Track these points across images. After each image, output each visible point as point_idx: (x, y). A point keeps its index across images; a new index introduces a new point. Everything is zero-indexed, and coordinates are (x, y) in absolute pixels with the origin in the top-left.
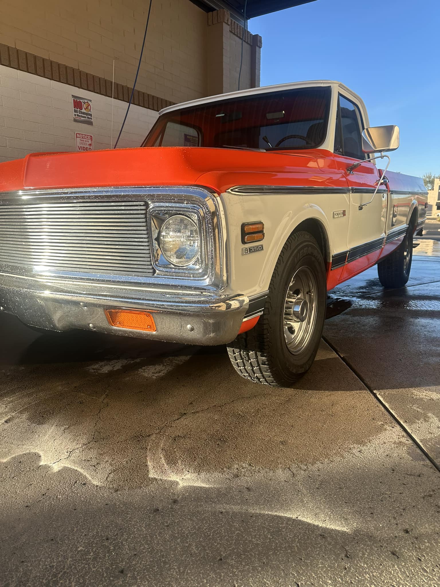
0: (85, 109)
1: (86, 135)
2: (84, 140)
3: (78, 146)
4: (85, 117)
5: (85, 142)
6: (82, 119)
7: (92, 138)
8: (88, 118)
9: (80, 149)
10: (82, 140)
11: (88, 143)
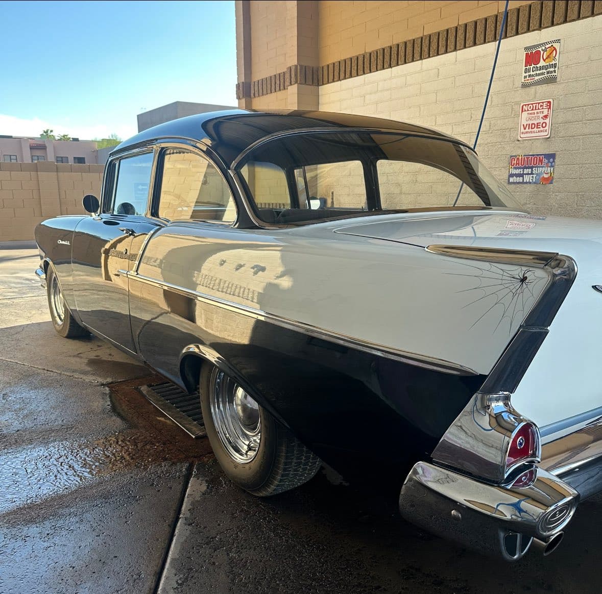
0: (544, 60)
1: (539, 103)
2: (536, 111)
3: (523, 125)
4: (543, 74)
5: (536, 115)
6: (537, 78)
7: (550, 106)
8: (548, 73)
9: (525, 129)
10: (531, 114)
11: (541, 115)
